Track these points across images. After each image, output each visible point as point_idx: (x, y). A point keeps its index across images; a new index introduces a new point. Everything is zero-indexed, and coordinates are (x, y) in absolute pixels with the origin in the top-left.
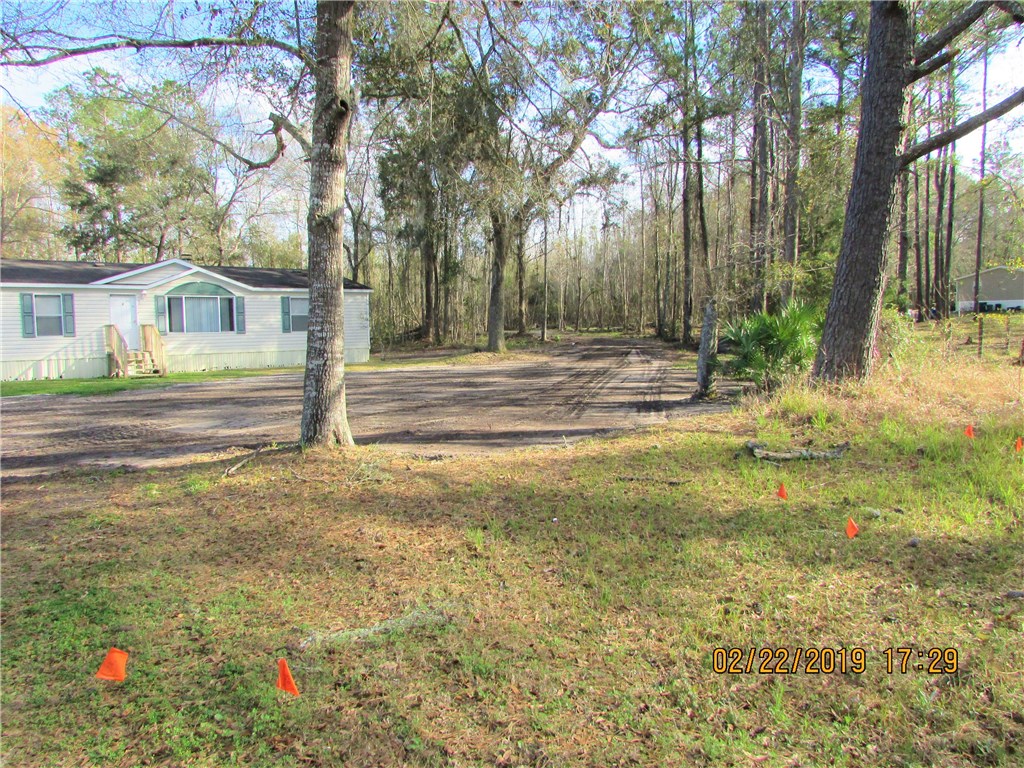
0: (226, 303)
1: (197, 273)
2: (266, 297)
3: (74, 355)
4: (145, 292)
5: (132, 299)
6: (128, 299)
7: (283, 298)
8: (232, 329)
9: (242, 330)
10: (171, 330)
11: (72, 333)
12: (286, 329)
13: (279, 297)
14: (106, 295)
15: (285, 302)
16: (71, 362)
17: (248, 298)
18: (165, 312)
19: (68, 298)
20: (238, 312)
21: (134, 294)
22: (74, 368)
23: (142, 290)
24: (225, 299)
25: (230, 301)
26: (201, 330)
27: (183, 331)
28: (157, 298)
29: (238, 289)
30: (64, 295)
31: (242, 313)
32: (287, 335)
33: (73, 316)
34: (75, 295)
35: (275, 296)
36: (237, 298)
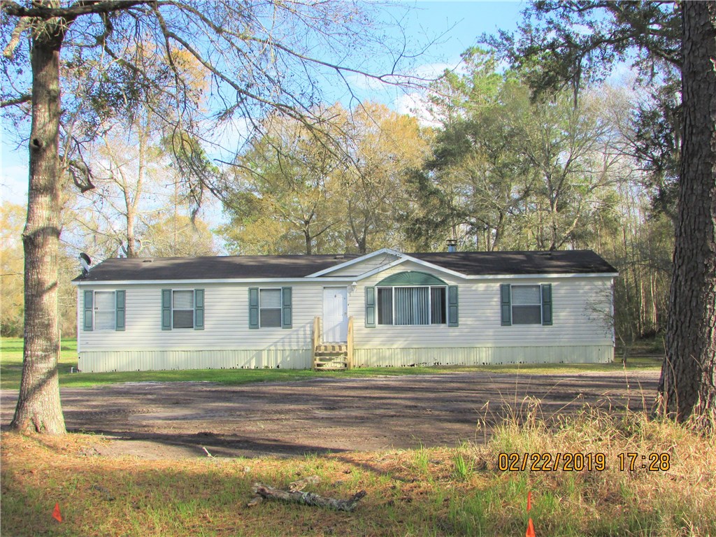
0: (438, 294)
1: (407, 262)
2: (481, 287)
3: (290, 345)
4: (354, 283)
5: (344, 290)
6: (340, 290)
7: (502, 286)
8: (444, 321)
9: (454, 323)
10: (380, 322)
11: (288, 325)
12: (505, 322)
13: (498, 285)
14: (320, 287)
15: (505, 291)
16: (287, 353)
17: (462, 287)
18: (374, 304)
19: (287, 292)
20: (450, 303)
21: (346, 286)
22: (289, 359)
23: (352, 282)
24: (436, 289)
25: (443, 290)
26: (411, 322)
27: (392, 323)
28: (367, 288)
29: (450, 278)
30: (284, 289)
31: (455, 304)
32: (506, 328)
33: (291, 309)
34: (293, 288)
35: (492, 284)
36: (450, 287)
